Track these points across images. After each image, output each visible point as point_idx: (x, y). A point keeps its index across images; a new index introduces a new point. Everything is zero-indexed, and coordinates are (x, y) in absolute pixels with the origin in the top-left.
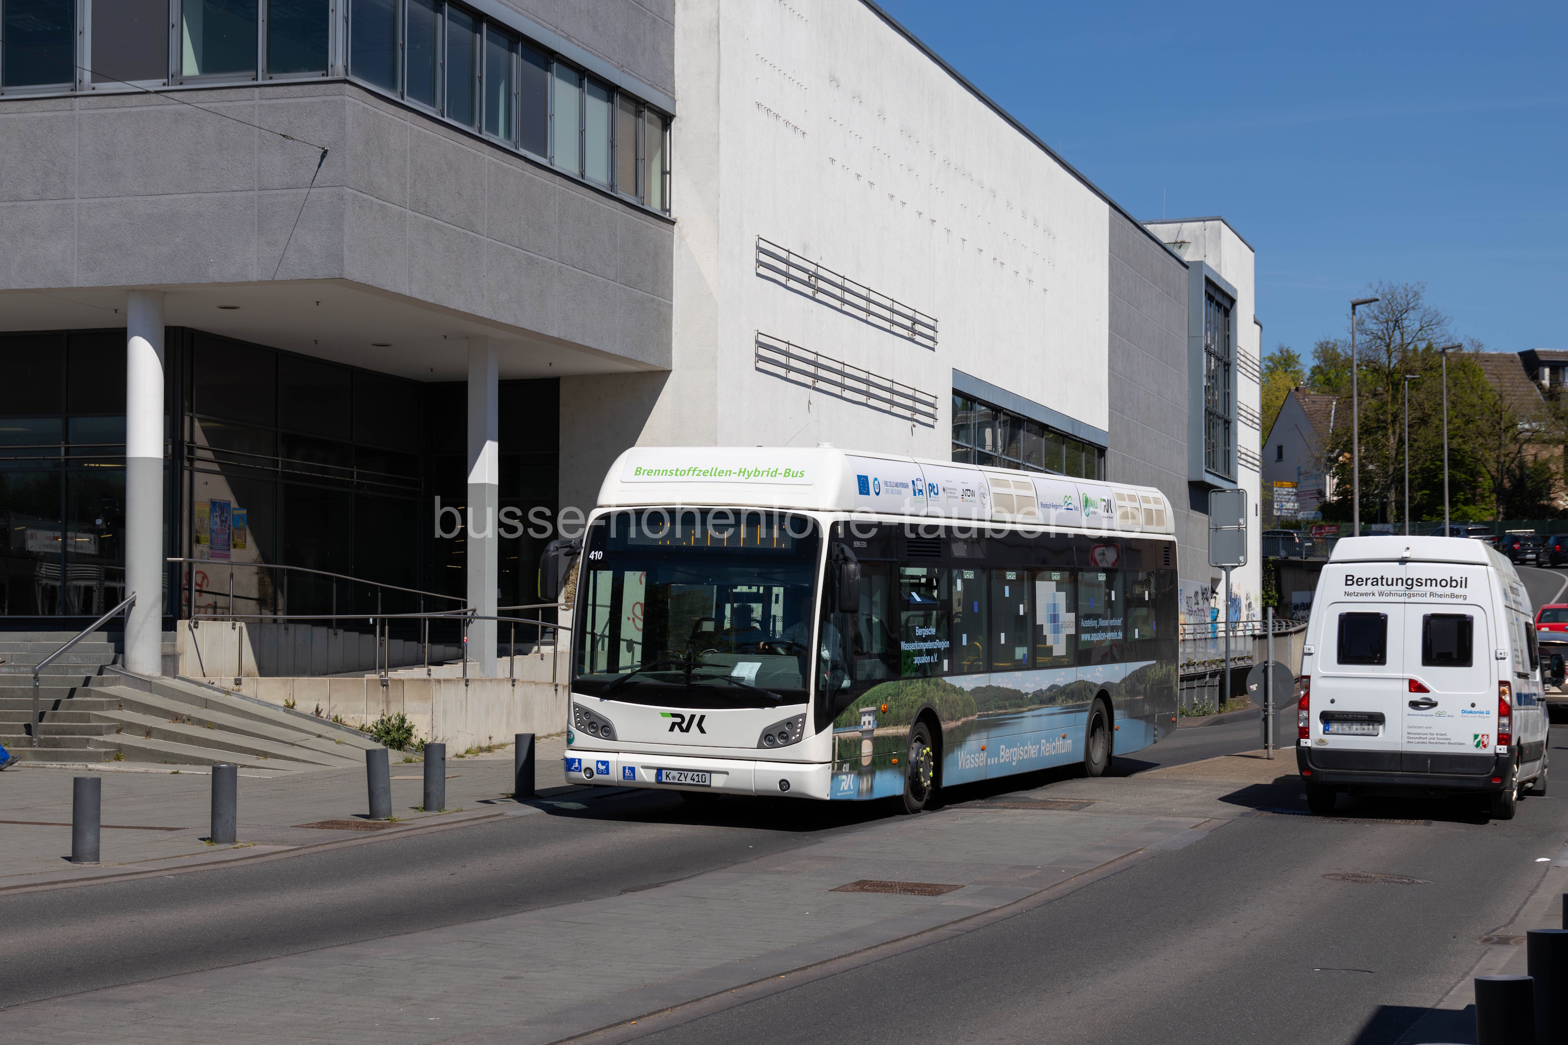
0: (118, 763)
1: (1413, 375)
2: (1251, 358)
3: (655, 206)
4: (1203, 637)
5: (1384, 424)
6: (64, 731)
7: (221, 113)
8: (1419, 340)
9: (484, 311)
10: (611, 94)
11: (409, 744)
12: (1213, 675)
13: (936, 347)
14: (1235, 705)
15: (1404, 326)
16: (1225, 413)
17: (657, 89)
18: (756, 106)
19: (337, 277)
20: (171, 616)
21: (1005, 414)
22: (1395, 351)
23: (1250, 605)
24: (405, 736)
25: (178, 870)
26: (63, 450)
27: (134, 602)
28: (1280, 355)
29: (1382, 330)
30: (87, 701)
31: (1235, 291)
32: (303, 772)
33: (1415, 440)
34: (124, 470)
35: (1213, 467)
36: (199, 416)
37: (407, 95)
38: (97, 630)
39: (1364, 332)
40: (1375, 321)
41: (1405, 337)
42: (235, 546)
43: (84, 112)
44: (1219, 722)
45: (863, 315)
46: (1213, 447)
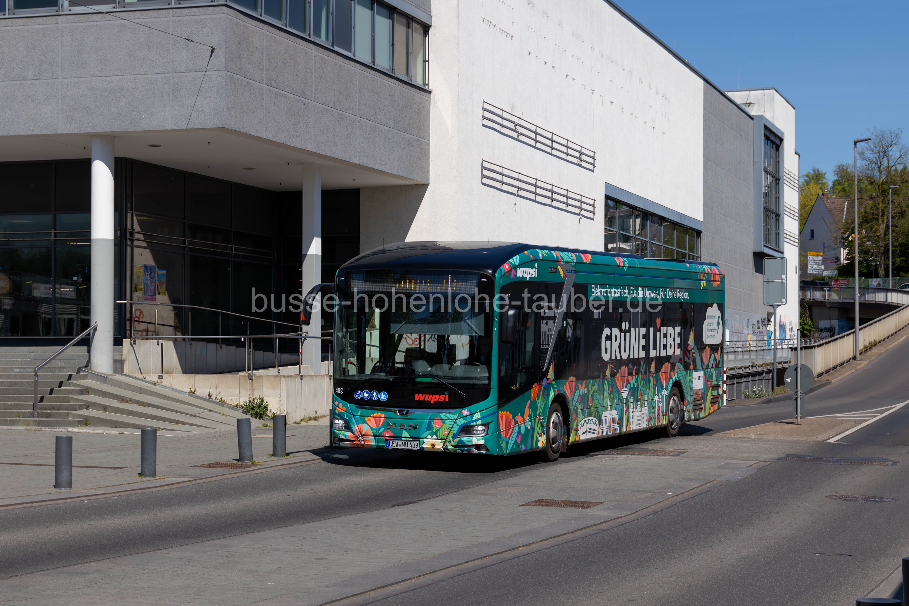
0: (87, 427)
1: (895, 185)
2: (793, 176)
3: (419, 81)
4: (762, 349)
5: (876, 216)
6: (52, 408)
7: (149, 26)
8: (899, 164)
9: (312, 148)
10: (391, 12)
11: (266, 415)
12: (768, 372)
13: (595, 169)
14: (780, 391)
15: (890, 155)
16: (776, 209)
17: (420, 9)
18: (481, 20)
19: (220, 127)
20: (119, 337)
21: (637, 210)
22: (884, 170)
23: (792, 328)
24: (263, 411)
25: (120, 493)
26: (53, 234)
27: (96, 328)
28: (813, 173)
29: (876, 158)
30: (68, 390)
31: (783, 133)
32: (200, 433)
33: (896, 227)
34: (90, 246)
35: (769, 243)
36: (136, 213)
37: (264, 13)
38: (74, 345)
39: (865, 159)
40: (871, 152)
41: (890, 162)
42: (159, 293)
43: (64, 25)
44: (769, 401)
45: (549, 150)
46: (769, 231)
